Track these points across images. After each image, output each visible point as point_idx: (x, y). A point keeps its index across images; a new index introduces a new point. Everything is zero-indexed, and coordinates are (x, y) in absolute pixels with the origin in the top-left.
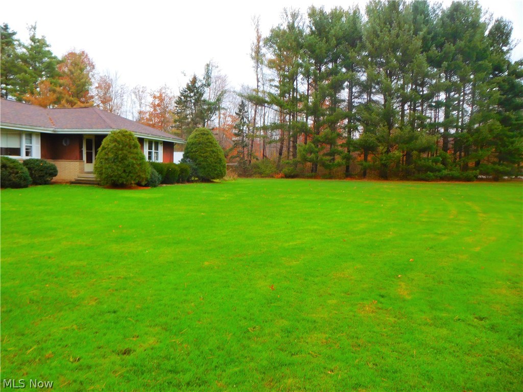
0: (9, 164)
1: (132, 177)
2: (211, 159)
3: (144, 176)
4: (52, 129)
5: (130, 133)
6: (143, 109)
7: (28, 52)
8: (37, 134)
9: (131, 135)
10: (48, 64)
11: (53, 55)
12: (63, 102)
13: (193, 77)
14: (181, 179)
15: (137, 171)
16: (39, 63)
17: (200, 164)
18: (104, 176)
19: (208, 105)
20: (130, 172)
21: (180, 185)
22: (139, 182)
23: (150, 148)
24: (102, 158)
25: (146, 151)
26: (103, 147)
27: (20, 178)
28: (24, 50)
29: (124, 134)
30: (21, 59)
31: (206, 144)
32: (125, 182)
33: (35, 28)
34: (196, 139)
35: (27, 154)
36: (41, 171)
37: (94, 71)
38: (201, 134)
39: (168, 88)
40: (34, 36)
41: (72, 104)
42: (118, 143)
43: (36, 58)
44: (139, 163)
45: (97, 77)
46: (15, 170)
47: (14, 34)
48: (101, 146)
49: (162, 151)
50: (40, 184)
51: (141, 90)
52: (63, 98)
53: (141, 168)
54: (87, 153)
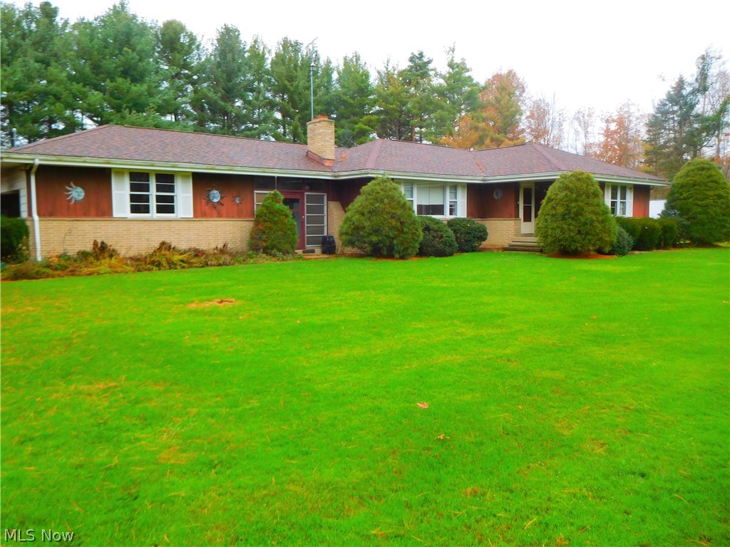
0: (432, 226)
1: (590, 240)
2: (714, 209)
3: (608, 239)
4: (481, 178)
5: (588, 175)
6: (591, 140)
7: (446, 82)
8: (462, 185)
9: (589, 178)
10: (469, 93)
11: (474, 82)
12: (488, 141)
13: (677, 80)
14: (662, 243)
15: (597, 230)
16: (458, 95)
17: (694, 218)
18: (550, 239)
19: (702, 122)
20: (587, 233)
21: (662, 252)
22: (600, 247)
23: (614, 196)
24: (548, 215)
25: (608, 201)
26: (549, 198)
27: (445, 244)
28: (442, 81)
29: (578, 178)
30: (437, 92)
31: (706, 186)
32: (579, 249)
33: (453, 51)
34: (688, 178)
35: (452, 212)
36: (469, 233)
37: (524, 95)
38: (698, 169)
39: (634, 104)
40: (452, 60)
41: (498, 143)
42: (571, 191)
43: (454, 89)
44: (600, 219)
45: (529, 103)
46: (440, 233)
47: (429, 62)
48: (546, 197)
49: (632, 201)
50: (467, 252)
51: (587, 113)
52: (487, 136)
53: (604, 227)
54: (525, 208)
